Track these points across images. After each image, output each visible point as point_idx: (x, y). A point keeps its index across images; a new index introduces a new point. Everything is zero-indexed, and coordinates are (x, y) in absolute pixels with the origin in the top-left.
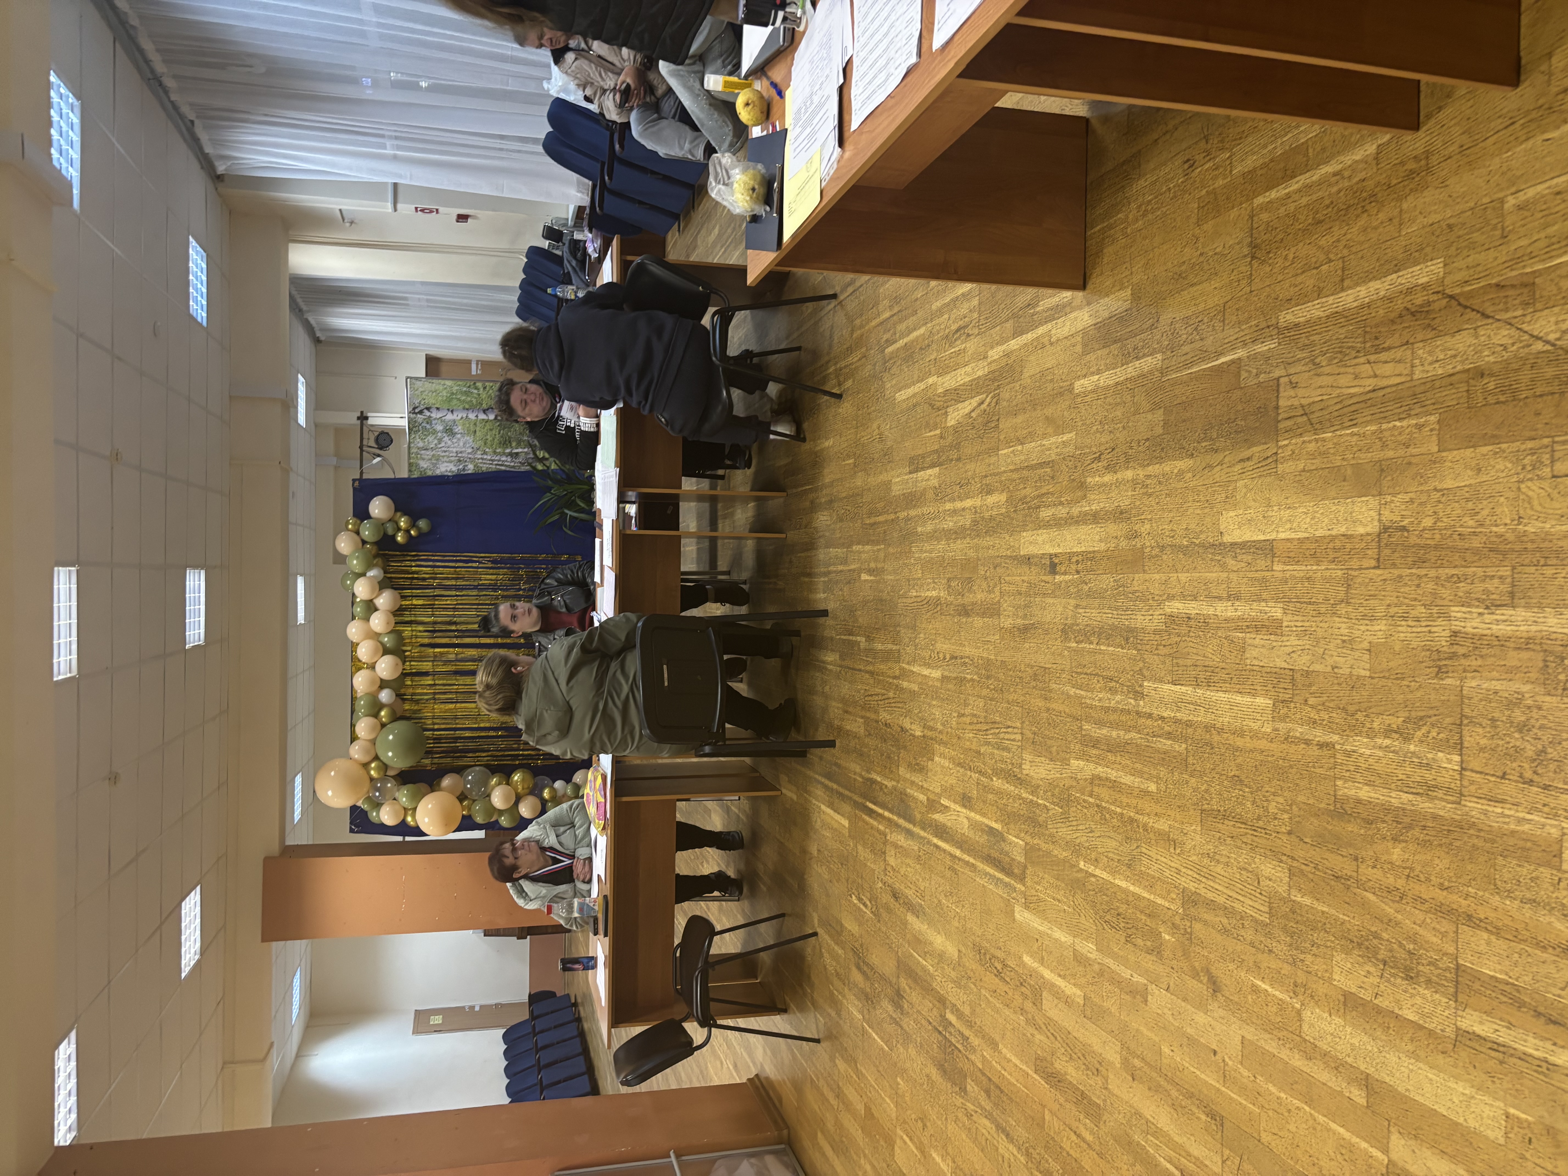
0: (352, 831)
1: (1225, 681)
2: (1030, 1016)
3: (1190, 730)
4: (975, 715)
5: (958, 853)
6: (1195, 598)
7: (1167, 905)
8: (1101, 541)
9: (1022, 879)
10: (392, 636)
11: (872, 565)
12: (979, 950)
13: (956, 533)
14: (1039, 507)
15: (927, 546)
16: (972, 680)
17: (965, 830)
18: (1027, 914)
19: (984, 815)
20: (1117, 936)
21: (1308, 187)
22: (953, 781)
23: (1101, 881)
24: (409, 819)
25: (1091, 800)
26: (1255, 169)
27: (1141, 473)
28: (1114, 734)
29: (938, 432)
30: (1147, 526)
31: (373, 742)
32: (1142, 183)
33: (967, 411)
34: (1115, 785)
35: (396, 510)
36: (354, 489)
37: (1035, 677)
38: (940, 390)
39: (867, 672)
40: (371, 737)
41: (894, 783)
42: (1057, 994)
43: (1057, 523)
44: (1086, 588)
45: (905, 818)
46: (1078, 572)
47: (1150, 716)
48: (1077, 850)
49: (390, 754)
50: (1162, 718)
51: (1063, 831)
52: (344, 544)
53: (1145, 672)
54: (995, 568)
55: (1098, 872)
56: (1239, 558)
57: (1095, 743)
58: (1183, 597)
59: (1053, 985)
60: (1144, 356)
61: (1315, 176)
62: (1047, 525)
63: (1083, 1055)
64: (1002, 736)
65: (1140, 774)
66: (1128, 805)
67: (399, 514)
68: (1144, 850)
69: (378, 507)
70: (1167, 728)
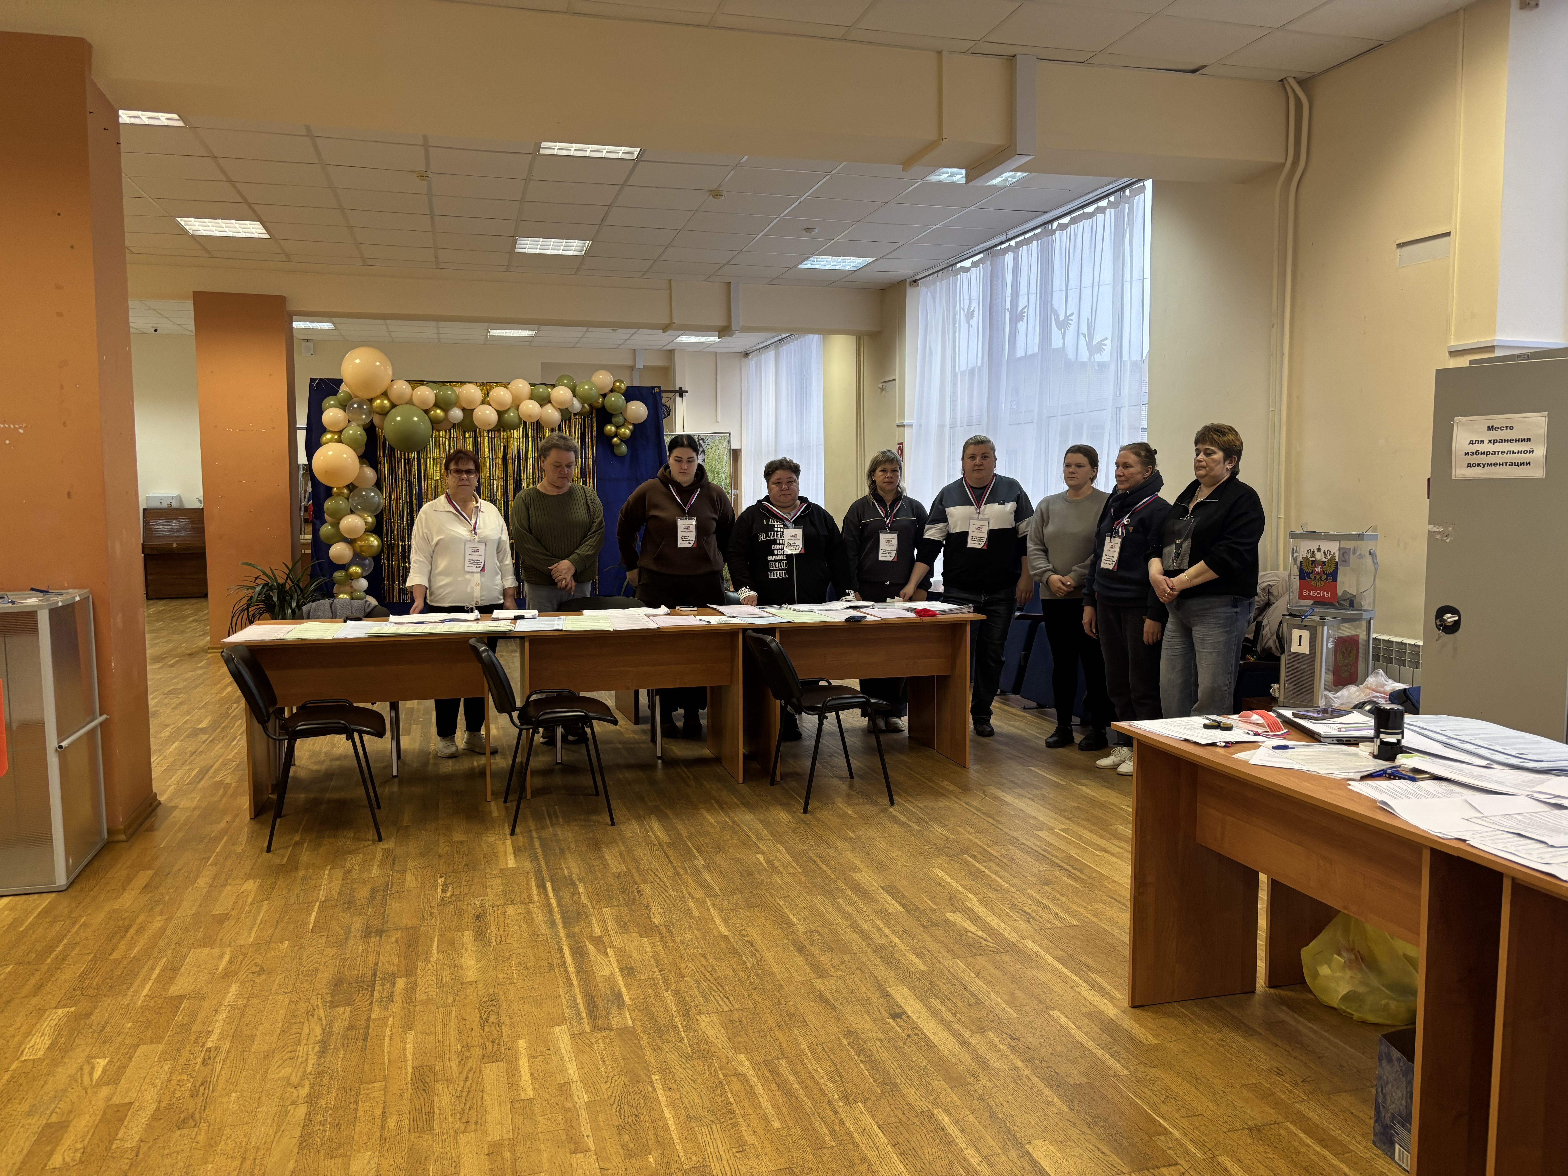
0: (312, 380)
1: (914, 1167)
2: (467, 1054)
3: (850, 1146)
4: (714, 969)
5: (572, 969)
6: (963, 1131)
7: (681, 1155)
8: (949, 1050)
9: (595, 1028)
10: (517, 420)
11: (777, 864)
12: (492, 999)
13: (862, 932)
14: (938, 998)
15: (831, 909)
16: (744, 962)
17: (599, 974)
18: (566, 1038)
19: (628, 987)
20: (614, 1118)
21: (1325, 1158)
22: (636, 956)
23: (654, 1095)
24: (329, 436)
25: (721, 1076)
26: (1309, 1119)
27: (1027, 1072)
28: (796, 1086)
29: (934, 907)
30: (989, 1084)
31: (410, 402)
32: (1241, 1040)
33: (969, 928)
34: (751, 1094)
35: (634, 425)
36: (652, 388)
37: (791, 1015)
38: (969, 905)
39: (675, 869)
40: (415, 401)
41: (589, 904)
42: (512, 1074)
43: (935, 1014)
44: (901, 1044)
45: (563, 918)
46: (909, 1036)
47: (836, 1113)
48: (665, 1071)
49: (398, 419)
50: (842, 1122)
51: (673, 1058)
52: (603, 379)
53: (869, 1102)
54: (858, 968)
55: (660, 1092)
56: (1022, 1160)
57: (775, 1072)
58: (956, 1122)
59: (517, 1070)
60: (1118, 1061)
61: (1335, 1162)
62: (929, 1007)
63: (471, 1108)
64: (714, 993)
65: (779, 1112)
66: (743, 1107)
67: (631, 427)
68: (714, 1127)
69: (638, 410)
70: (837, 1127)
